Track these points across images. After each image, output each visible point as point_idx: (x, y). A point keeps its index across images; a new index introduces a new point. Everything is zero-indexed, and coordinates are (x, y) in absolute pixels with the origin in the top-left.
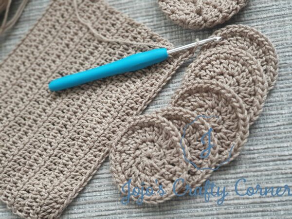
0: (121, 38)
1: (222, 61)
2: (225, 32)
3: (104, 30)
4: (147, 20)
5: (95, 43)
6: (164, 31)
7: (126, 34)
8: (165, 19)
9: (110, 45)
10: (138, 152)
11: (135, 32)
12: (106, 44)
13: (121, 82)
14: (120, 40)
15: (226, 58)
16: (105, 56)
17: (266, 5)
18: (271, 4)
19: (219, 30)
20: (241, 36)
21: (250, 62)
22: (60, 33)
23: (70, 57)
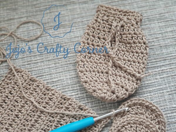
0: (57, 109)
1: (132, 125)
2: (130, 103)
3: (44, 103)
4: (74, 94)
5: (39, 113)
6: (87, 101)
7: (61, 106)
8: (86, 93)
9: (50, 114)
11: (67, 104)
12: (47, 114)
14: (57, 111)
15: (134, 123)
16: (47, 123)
17: (151, 82)
18: (154, 81)
19: (126, 102)
20: (140, 105)
21: (151, 126)
22: (10, 106)
23: (20, 125)
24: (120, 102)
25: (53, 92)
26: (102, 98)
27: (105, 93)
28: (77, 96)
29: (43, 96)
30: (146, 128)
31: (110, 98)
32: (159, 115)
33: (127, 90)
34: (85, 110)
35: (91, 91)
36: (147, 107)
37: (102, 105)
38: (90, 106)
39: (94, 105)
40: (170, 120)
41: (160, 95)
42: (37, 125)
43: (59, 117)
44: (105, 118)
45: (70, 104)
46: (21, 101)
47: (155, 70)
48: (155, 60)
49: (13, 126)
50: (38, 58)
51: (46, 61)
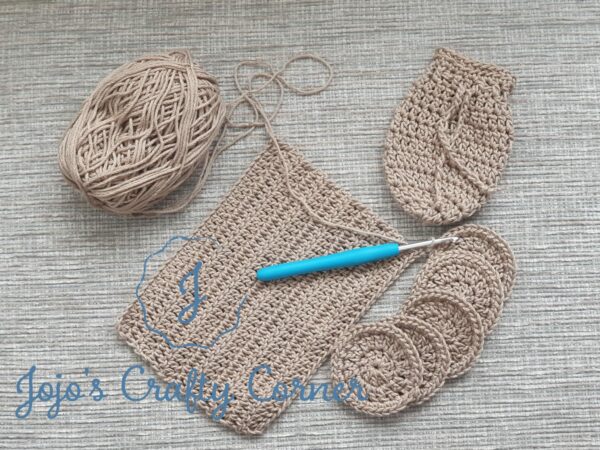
0: (342, 222)
1: (459, 266)
2: (462, 231)
3: (321, 209)
4: (371, 201)
5: (310, 224)
6: (391, 217)
7: (349, 218)
8: (393, 202)
9: (328, 228)
10: (364, 361)
11: (359, 216)
12: (324, 227)
13: (342, 275)
14: (341, 224)
15: (463, 264)
16: (322, 242)
17: (507, 200)
18: (511, 200)
19: (456, 229)
20: (478, 237)
21: (489, 272)
22: (265, 205)
23: (278, 238)
24: (446, 227)
25: (337, 193)
26: (417, 216)
27: (423, 209)
28: (377, 205)
29: (321, 197)
30: (480, 274)
31: (431, 218)
32: (507, 257)
33: (461, 209)
34: (387, 231)
35: (401, 201)
36: (489, 242)
37: (416, 227)
38: (396, 225)
39: (402, 225)
40: (525, 269)
41: (517, 225)
42: (307, 243)
43: (342, 235)
44: (417, 249)
45: (364, 218)
46: (284, 200)
47: (518, 181)
48: (522, 164)
49: (268, 237)
50: (318, 129)
51: (331, 136)
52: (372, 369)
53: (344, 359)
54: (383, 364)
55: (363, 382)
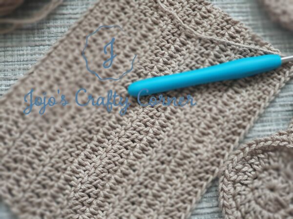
3: (193, 23)
7: (222, 32)
9: (202, 42)
11: (232, 30)
12: (198, 41)
16: (196, 57)
29: (191, 11)
34: (263, 45)
42: (180, 58)
43: (217, 48)
45: (238, 32)
46: (152, 14)
49: (138, 52)
52: (268, 192)
53: (234, 182)
54: (281, 185)
55: (258, 208)
